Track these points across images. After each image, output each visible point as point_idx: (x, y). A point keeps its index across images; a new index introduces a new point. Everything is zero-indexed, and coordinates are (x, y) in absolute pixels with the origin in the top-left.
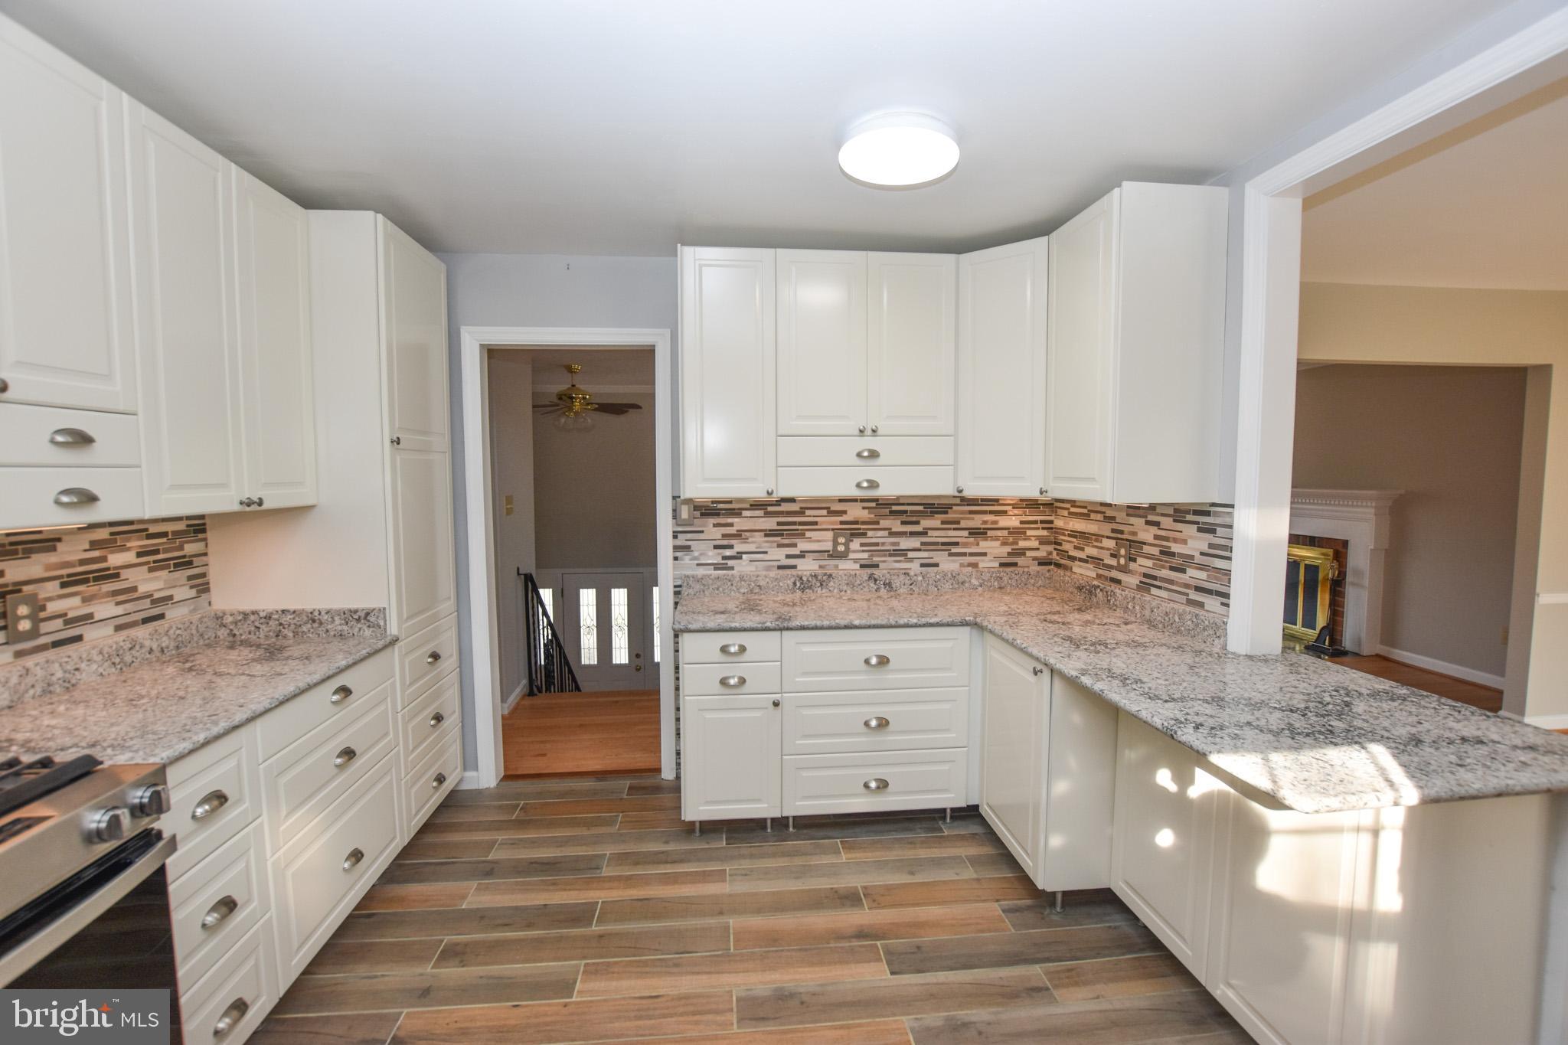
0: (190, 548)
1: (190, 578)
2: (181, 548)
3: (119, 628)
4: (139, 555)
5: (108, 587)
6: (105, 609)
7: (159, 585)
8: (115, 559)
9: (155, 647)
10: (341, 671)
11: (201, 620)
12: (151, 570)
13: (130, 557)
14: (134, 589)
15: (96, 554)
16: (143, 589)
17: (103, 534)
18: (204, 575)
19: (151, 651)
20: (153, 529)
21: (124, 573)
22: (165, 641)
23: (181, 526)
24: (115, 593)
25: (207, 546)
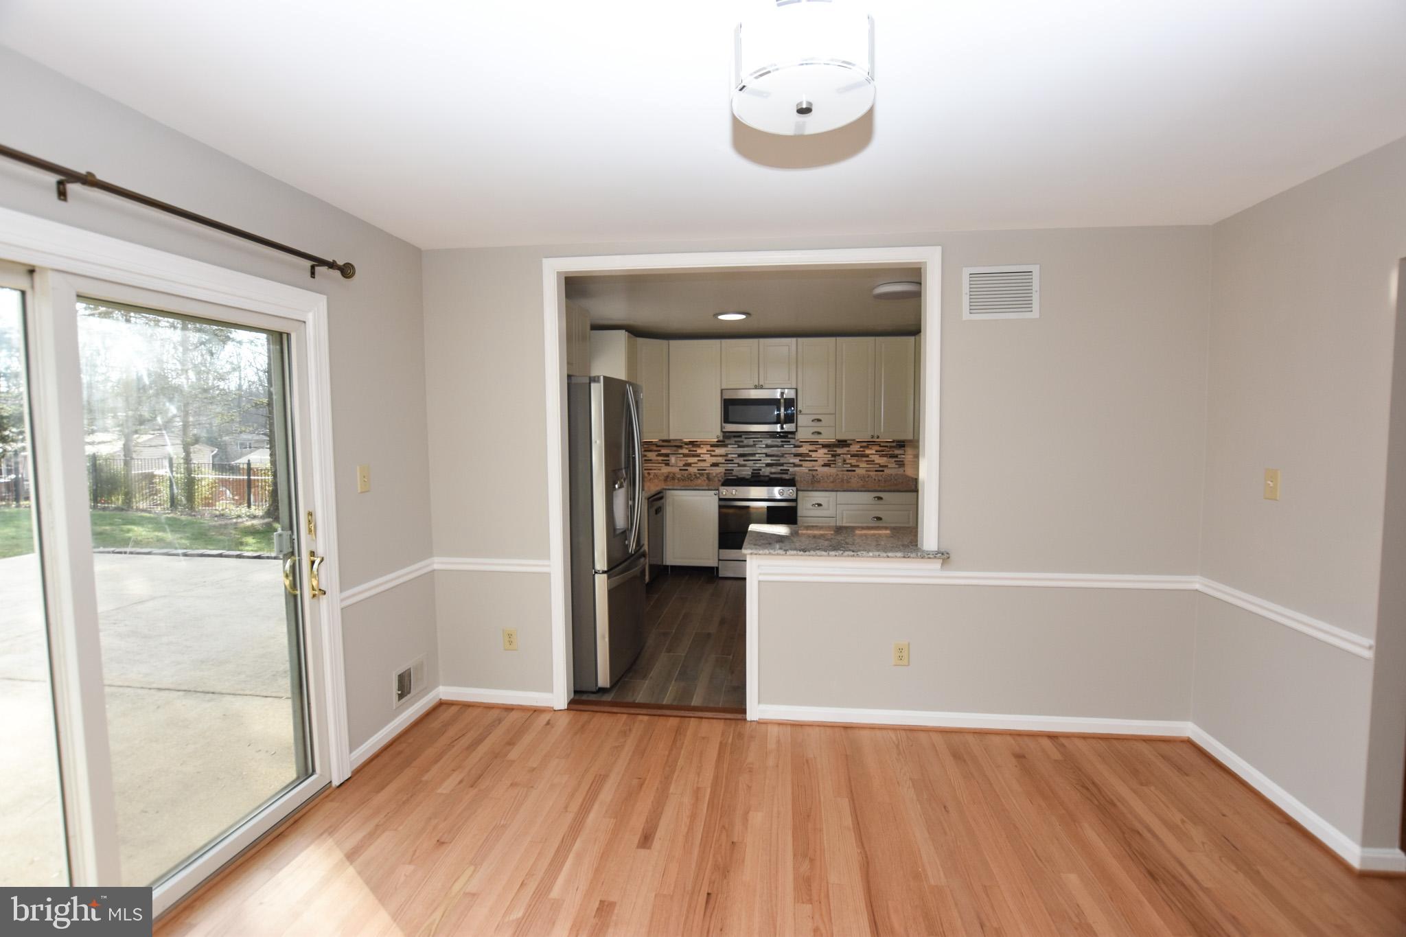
0: (897, 452)
1: (895, 461)
2: (893, 451)
3: (867, 471)
4: (876, 451)
5: (864, 459)
6: (863, 465)
7: (883, 461)
8: (868, 452)
9: (876, 478)
10: (880, 491)
11: (896, 475)
12: (880, 456)
13: (874, 452)
14: (874, 461)
15: (861, 449)
16: (876, 462)
17: (865, 444)
18: (902, 461)
19: (875, 480)
20: (882, 444)
21: (870, 456)
22: (880, 478)
23: (894, 444)
24: (867, 461)
25: (905, 452)
